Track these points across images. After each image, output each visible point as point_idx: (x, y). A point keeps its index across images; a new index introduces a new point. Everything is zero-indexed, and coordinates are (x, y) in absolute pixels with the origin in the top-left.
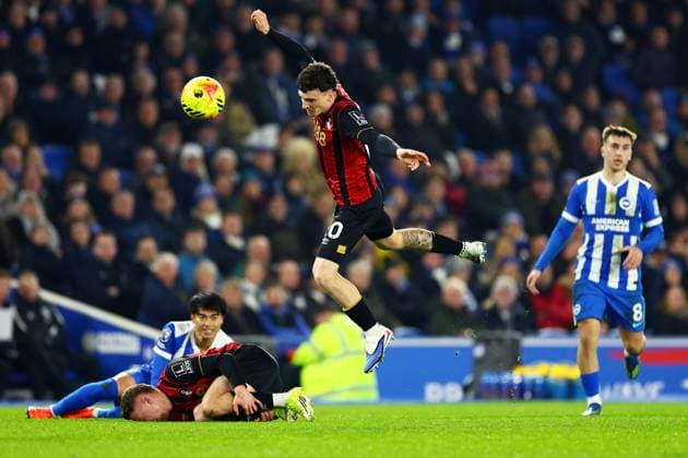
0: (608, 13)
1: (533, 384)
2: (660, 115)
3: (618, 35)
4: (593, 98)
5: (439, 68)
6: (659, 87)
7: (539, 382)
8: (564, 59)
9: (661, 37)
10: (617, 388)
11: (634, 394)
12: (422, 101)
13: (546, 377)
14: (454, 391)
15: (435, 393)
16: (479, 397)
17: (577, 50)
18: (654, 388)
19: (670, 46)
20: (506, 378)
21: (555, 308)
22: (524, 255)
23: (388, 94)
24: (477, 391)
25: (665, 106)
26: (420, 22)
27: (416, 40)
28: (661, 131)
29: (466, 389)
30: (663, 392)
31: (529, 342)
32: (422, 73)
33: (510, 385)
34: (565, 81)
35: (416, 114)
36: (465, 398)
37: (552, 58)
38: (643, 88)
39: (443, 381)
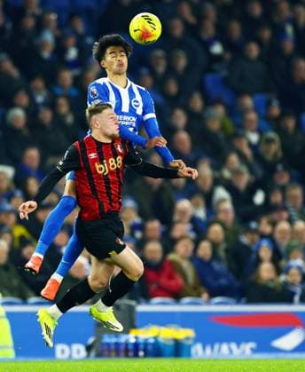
0: (209, 30)
1: (146, 344)
2: (252, 116)
3: (217, 49)
4: (197, 103)
5: (67, 76)
7: (152, 341)
8: (171, 69)
9: (254, 50)
10: (216, 347)
11: (231, 351)
12: (52, 104)
13: (155, 338)
14: (79, 350)
15: (63, 352)
16: (100, 355)
17: (182, 62)
18: (248, 347)
19: (260, 58)
20: (123, 339)
21: (164, 281)
22: (138, 235)
23: (23, 99)
24: (98, 350)
25: (256, 109)
26: (49, 37)
27: (46, 54)
28: (253, 131)
29: (89, 348)
30: (254, 351)
31: (142, 308)
32: (51, 81)
33: (127, 344)
34: (173, 87)
35: (46, 116)
36: (88, 356)
37: (161, 68)
38: (238, 93)
39: (69, 344)
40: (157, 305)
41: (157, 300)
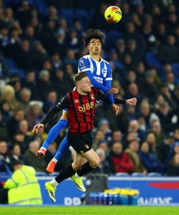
0: (148, 29)
1: (113, 197)
2: (171, 75)
3: (152, 39)
4: (142, 68)
5: (72, 53)
6: (171, 63)
7: (116, 196)
8: (127, 49)
9: (172, 40)
10: (151, 199)
11: (159, 202)
12: (63, 68)
13: (118, 194)
14: (77, 201)
15: (68, 201)
16: (88, 203)
17: (133, 46)
18: (168, 200)
19: (175, 44)
20: (101, 195)
21: (123, 164)
22: (109, 139)
23: (48, 65)
24: (87, 201)
25: (173, 71)
26: (62, 32)
27: (61, 41)
28: (171, 83)
29: (82, 200)
30: (171, 202)
31: (111, 178)
32: (63, 56)
33: (103, 197)
34: (128, 60)
35: (60, 74)
36: (82, 204)
37: (122, 49)
39: (72, 197)
40: (119, 177)
41: (119, 174)
